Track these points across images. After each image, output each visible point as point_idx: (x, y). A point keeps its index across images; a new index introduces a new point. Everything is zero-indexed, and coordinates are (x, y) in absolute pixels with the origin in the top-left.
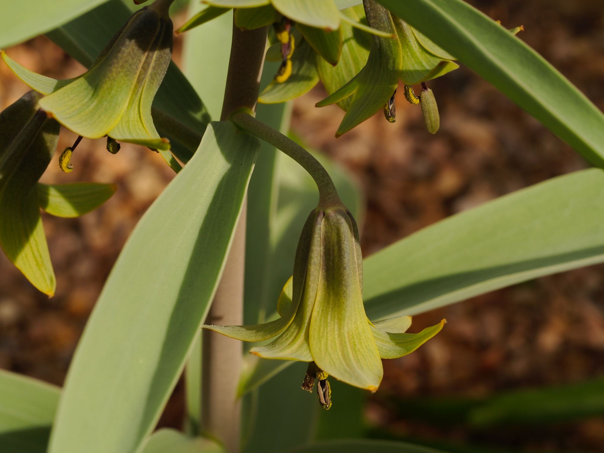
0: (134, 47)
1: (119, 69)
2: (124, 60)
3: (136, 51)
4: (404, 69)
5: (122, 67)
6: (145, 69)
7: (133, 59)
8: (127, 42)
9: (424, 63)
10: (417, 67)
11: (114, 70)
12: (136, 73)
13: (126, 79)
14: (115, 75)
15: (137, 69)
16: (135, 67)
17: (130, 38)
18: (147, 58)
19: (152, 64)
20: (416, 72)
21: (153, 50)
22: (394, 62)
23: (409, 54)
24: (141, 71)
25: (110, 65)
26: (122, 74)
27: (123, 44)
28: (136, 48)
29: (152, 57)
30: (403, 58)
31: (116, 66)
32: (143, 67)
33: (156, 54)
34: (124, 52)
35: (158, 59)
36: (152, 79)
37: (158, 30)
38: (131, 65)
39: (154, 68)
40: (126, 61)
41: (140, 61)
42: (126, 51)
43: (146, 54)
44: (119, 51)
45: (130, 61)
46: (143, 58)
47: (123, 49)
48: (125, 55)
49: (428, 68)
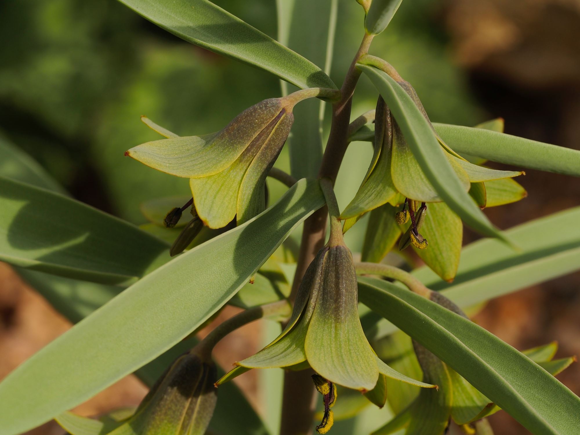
0: (177, 394)
1: (162, 417)
2: (166, 407)
3: (179, 398)
4: (455, 405)
5: (166, 414)
6: (189, 415)
7: (176, 405)
8: (169, 390)
9: (475, 399)
10: (468, 403)
11: (157, 418)
12: (179, 420)
13: (169, 425)
14: (158, 423)
15: (181, 414)
16: (179, 414)
17: (172, 385)
18: (191, 403)
19: (197, 409)
20: (467, 408)
21: (196, 396)
22: (444, 398)
23: (460, 389)
24: (185, 418)
25: (153, 413)
26: (166, 421)
27: (165, 392)
28: (178, 395)
29: (196, 403)
30: (454, 393)
31: (159, 413)
32: (187, 413)
33: (200, 399)
34: (166, 399)
35: (203, 403)
36: (198, 423)
37: (201, 376)
38: (174, 412)
39: (199, 412)
40: (170, 409)
41: (184, 407)
42: (168, 398)
43: (190, 400)
44: (162, 399)
45: (174, 408)
46: (187, 404)
47: (165, 397)
48: (168, 402)
49: (479, 403)
